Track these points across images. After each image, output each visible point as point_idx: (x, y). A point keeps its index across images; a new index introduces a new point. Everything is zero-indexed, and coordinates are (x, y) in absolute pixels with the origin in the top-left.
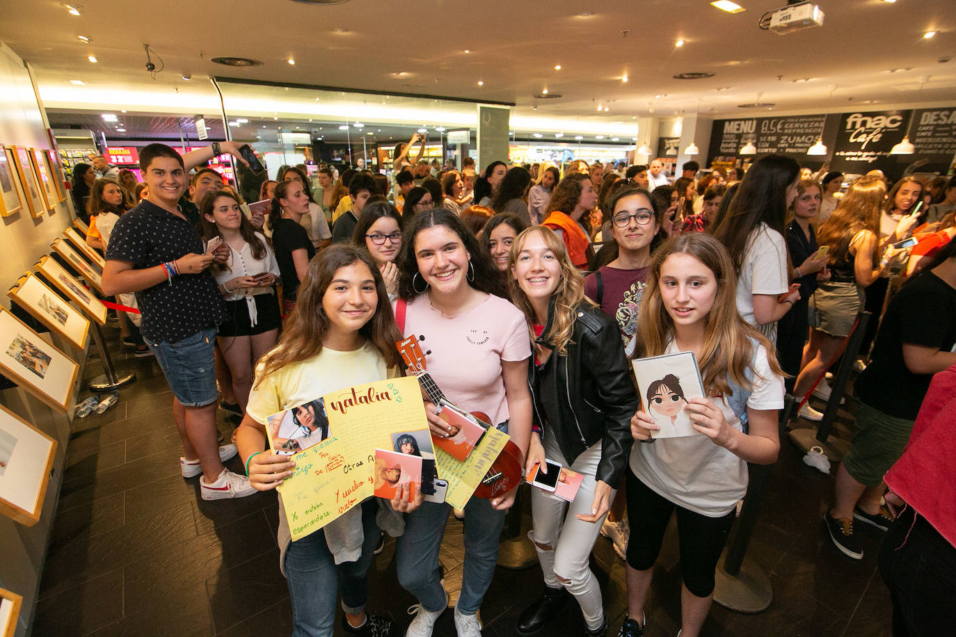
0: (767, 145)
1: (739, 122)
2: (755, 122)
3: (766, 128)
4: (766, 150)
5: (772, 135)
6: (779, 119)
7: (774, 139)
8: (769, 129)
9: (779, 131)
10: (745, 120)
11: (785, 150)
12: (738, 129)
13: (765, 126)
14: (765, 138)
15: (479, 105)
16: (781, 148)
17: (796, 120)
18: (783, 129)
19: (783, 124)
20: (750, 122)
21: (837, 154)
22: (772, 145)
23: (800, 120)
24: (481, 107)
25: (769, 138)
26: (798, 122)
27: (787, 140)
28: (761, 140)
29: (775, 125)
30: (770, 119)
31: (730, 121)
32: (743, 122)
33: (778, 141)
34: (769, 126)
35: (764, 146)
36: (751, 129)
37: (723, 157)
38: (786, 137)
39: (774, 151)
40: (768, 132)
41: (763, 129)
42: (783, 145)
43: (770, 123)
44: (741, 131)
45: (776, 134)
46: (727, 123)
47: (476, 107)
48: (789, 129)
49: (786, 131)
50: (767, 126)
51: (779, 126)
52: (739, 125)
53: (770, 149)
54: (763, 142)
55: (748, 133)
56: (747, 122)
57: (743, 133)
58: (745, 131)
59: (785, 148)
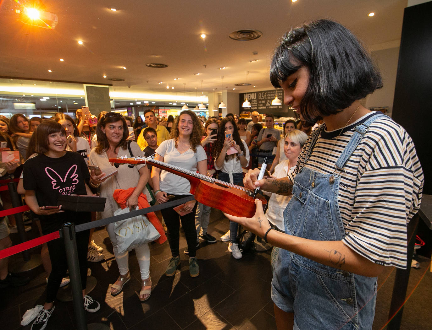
0: (262, 105)
1: (249, 94)
2: (256, 94)
3: (260, 97)
4: (262, 108)
5: (263, 100)
6: (265, 92)
7: (264, 102)
8: (261, 97)
9: (266, 98)
10: (252, 93)
11: (269, 107)
12: (250, 98)
13: (260, 96)
14: (261, 101)
15: (85, 85)
16: (268, 106)
17: (271, 92)
18: (267, 97)
19: (267, 94)
20: (254, 94)
21: (290, 108)
22: (264, 105)
23: (273, 92)
24: (87, 86)
25: (262, 101)
26: (272, 93)
27: (269, 102)
28: (259, 103)
29: (264, 95)
30: (261, 92)
31: (246, 93)
32: (251, 94)
33: (266, 102)
34: (261, 96)
35: (260, 106)
36: (255, 97)
37: (245, 112)
38: (268, 101)
39: (265, 108)
40: (261, 99)
41: (259, 97)
42: (268, 105)
43: (261, 94)
44: (251, 99)
45: (264, 99)
46: (245, 95)
47: (83, 87)
48: (269, 97)
49: (268, 98)
50: (260, 95)
51: (265, 96)
52: (250, 95)
53: (263, 107)
54: (260, 103)
55: (254, 99)
56: (253, 94)
57: (252, 100)
58: (252, 99)
59: (269, 106)
